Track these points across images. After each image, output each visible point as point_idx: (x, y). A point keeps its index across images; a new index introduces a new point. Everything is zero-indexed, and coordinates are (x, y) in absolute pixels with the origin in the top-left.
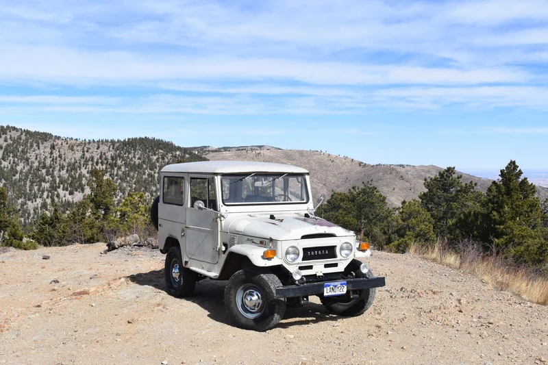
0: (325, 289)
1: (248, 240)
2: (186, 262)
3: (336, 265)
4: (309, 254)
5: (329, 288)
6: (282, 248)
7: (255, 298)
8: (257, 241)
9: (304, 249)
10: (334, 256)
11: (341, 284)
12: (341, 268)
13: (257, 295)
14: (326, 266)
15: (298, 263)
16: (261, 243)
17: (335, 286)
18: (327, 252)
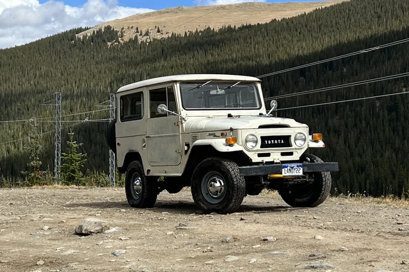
0: (283, 170)
1: (210, 135)
2: (149, 171)
3: (291, 154)
4: (266, 142)
5: (286, 169)
6: (242, 136)
7: (218, 184)
8: (218, 134)
9: (262, 138)
10: (289, 145)
11: (298, 166)
12: (296, 156)
13: (219, 181)
14: (283, 154)
15: (257, 150)
16: (222, 134)
17: (292, 168)
18: (282, 142)
